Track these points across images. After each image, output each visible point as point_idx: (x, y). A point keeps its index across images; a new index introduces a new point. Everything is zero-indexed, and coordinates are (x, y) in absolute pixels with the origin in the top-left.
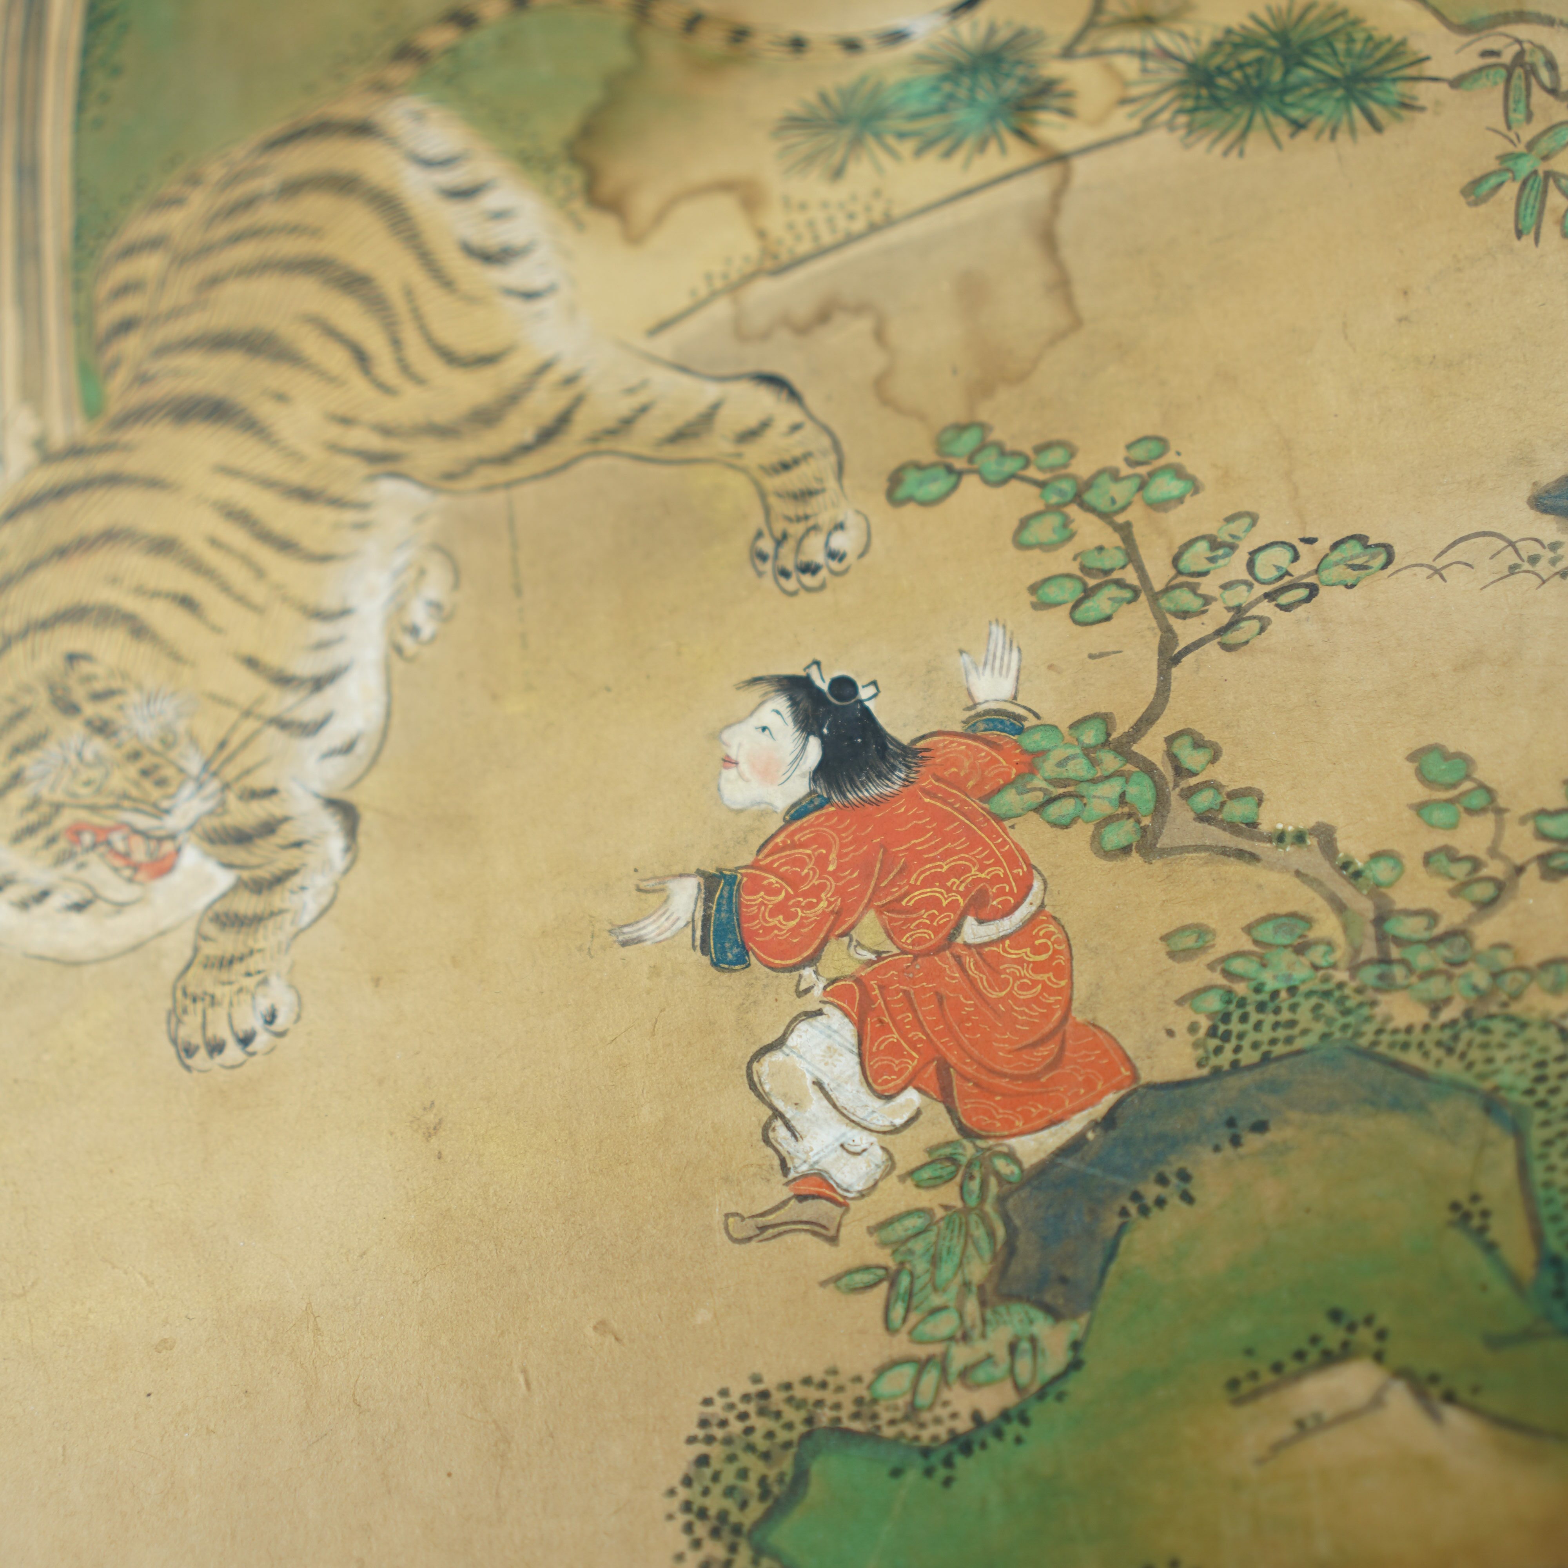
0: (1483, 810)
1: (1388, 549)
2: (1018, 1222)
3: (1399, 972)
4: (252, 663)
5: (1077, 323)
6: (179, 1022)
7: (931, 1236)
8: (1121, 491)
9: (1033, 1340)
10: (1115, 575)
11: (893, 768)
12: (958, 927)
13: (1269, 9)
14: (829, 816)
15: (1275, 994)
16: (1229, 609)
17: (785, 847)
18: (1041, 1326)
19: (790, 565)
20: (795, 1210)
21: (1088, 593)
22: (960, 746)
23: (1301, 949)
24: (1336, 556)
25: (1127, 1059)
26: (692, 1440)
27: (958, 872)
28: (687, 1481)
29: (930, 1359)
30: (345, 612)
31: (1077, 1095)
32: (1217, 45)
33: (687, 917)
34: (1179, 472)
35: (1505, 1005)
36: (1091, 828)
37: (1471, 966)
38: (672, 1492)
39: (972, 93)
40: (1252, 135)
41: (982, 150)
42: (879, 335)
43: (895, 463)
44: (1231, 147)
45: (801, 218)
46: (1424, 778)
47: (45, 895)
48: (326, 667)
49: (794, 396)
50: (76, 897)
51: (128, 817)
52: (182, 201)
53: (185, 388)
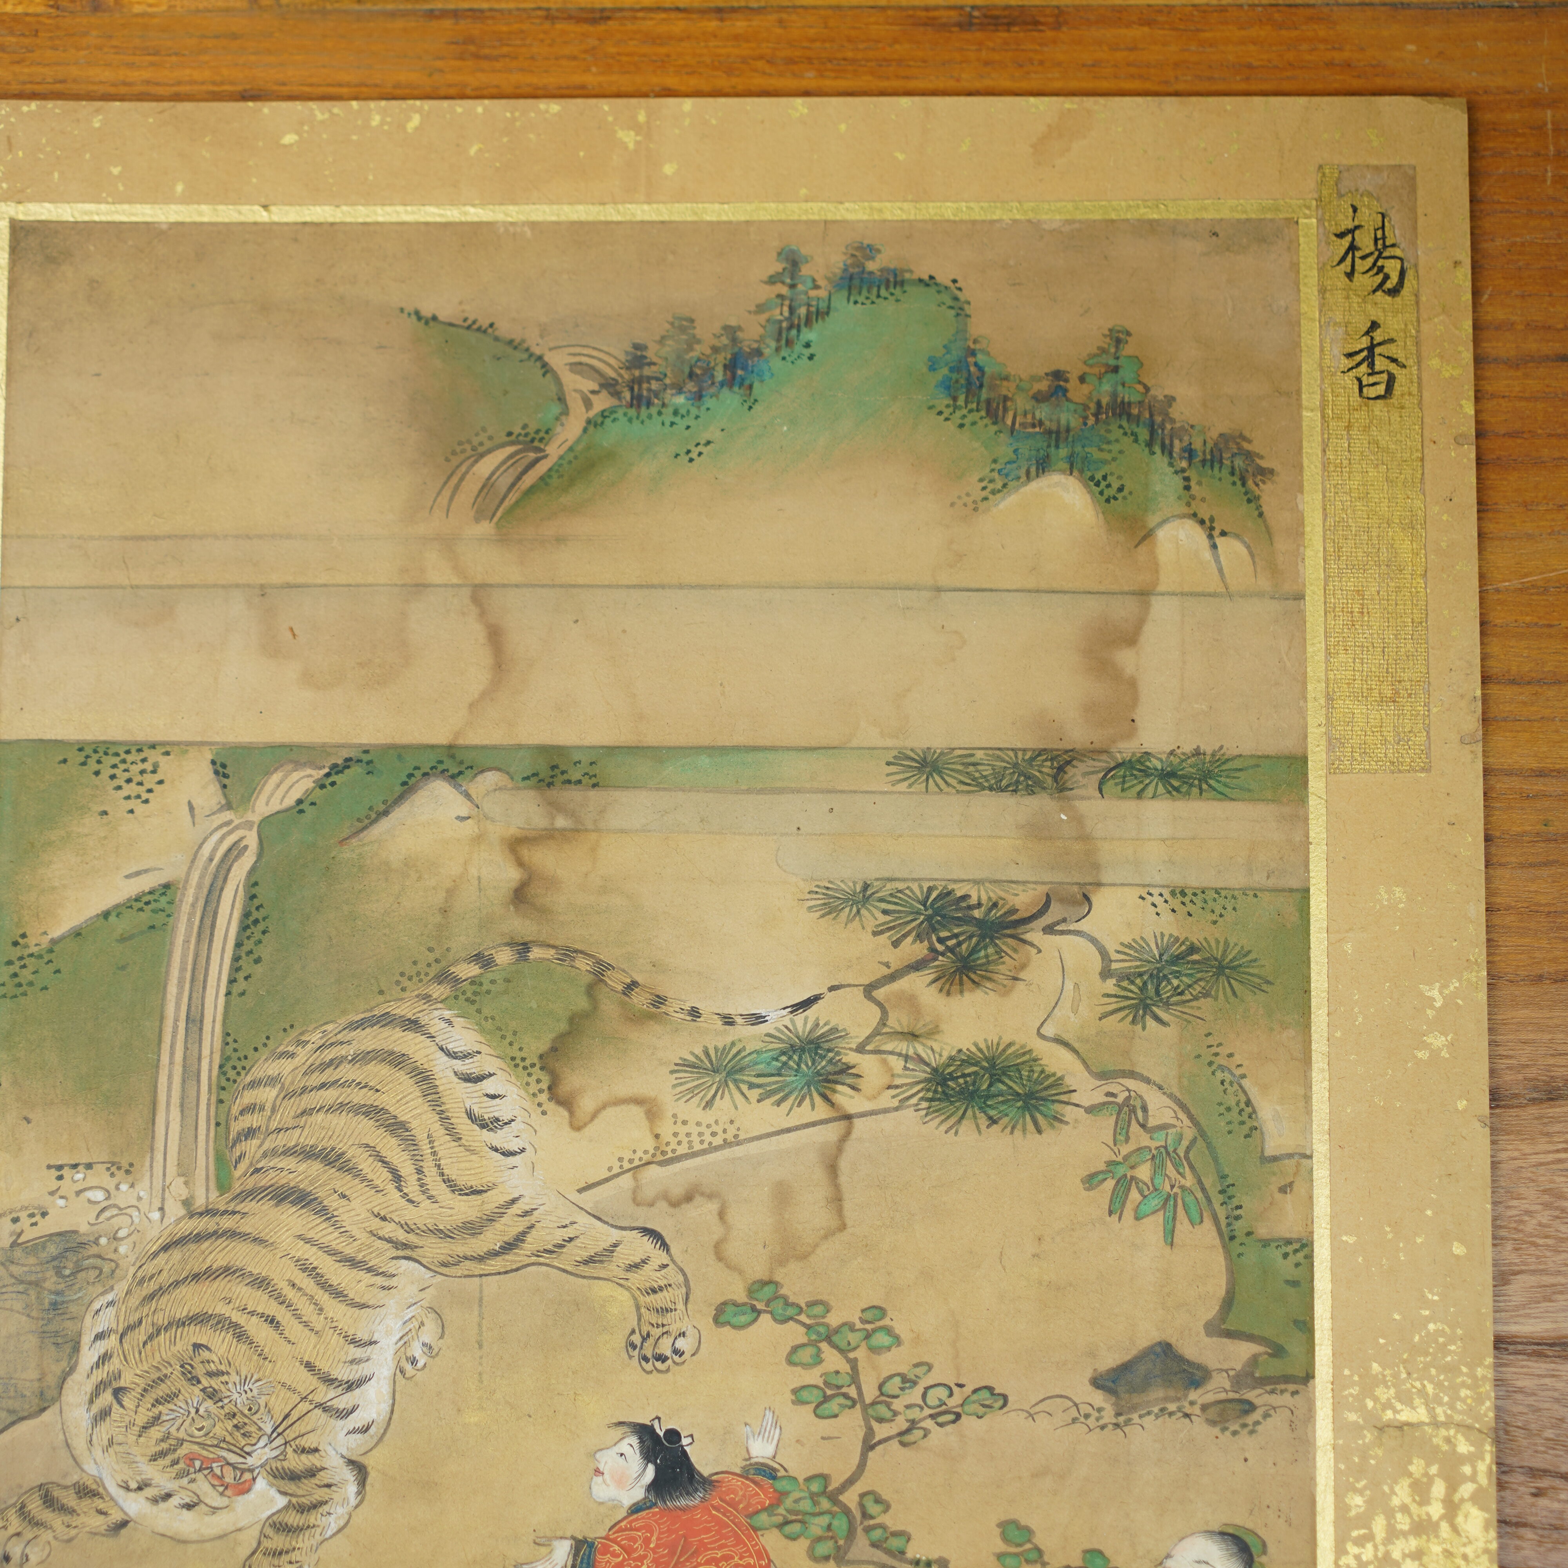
0: (1036, 1562)
1: (1005, 1397)
4: (309, 1366)
5: (843, 1227)
8: (854, 1338)
10: (844, 1390)
11: (696, 1490)
13: (986, 1041)
14: (654, 1514)
16: (907, 1421)
17: (626, 1529)
19: (649, 1355)
21: (826, 1399)
22: (738, 1482)
24: (975, 1397)
27: (726, 1558)
30: (372, 1343)
32: (952, 1058)
34: (889, 1331)
36: (808, 1542)
39: (798, 1065)
40: (964, 1122)
41: (799, 1105)
42: (722, 1215)
43: (722, 1300)
44: (951, 1128)
45: (682, 1130)
46: (1005, 1539)
47: (168, 1496)
48: (357, 1377)
49: (665, 1246)
50: (187, 1500)
51: (224, 1454)
52: (292, 1055)
53: (284, 1181)
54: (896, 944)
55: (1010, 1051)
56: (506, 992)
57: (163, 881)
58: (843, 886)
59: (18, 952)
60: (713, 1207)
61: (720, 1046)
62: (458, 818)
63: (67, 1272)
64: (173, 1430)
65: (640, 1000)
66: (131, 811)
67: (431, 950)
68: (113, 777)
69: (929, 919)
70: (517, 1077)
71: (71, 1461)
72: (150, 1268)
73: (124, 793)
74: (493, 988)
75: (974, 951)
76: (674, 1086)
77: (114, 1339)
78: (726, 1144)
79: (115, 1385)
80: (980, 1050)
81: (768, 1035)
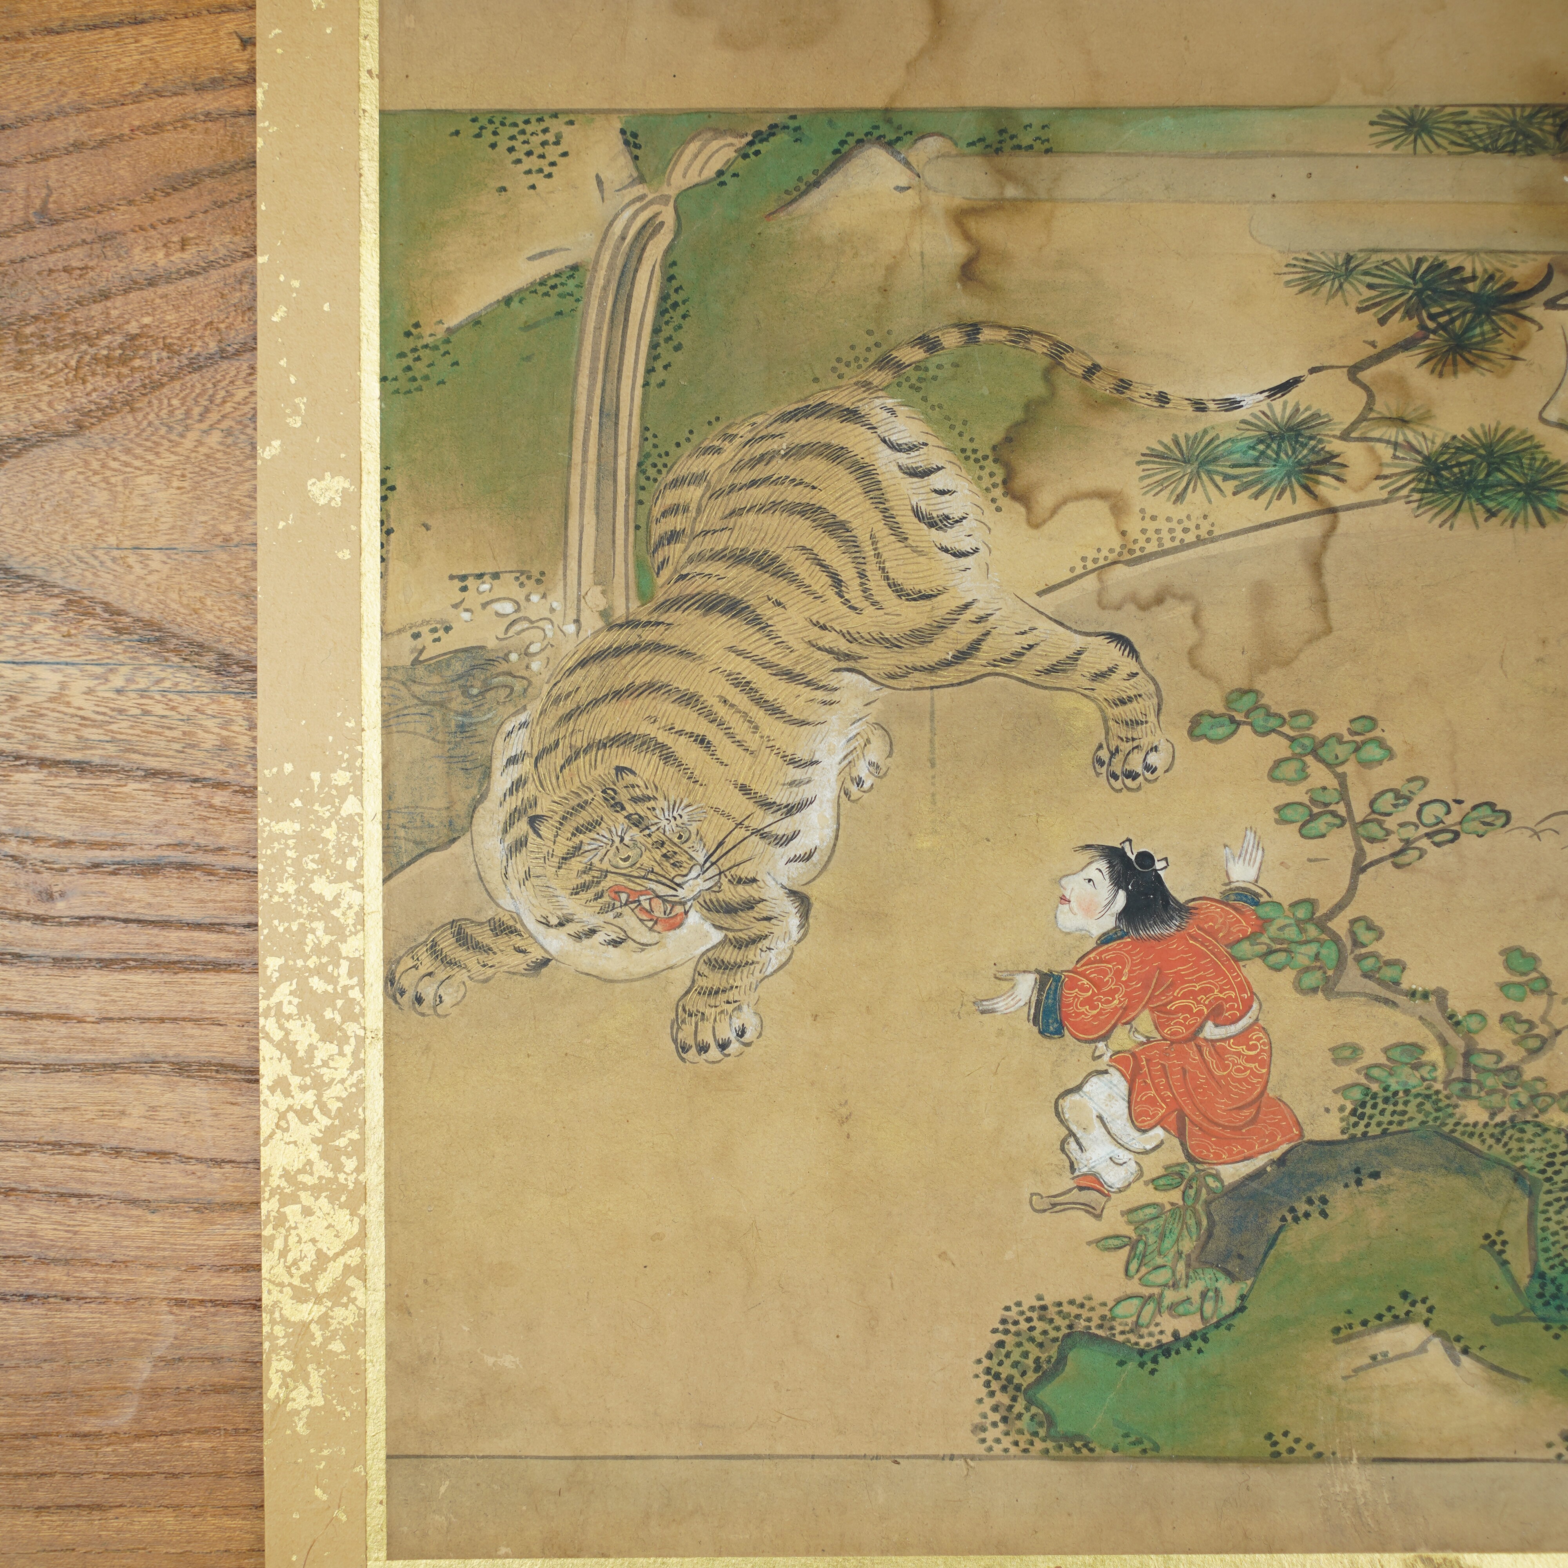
0: (1542, 991)
1: (1508, 814)
2: (1216, 1218)
3: (1474, 1088)
4: (744, 789)
5: (1329, 630)
6: (679, 1028)
7: (1161, 1221)
8: (1342, 751)
9: (1217, 1290)
10: (1331, 808)
11: (1172, 918)
12: (1201, 1027)
13: (1482, 426)
14: (1128, 944)
15: (1396, 1093)
16: (1401, 840)
17: (1095, 961)
18: (1223, 1284)
19: (1118, 772)
20: (1076, 1196)
21: (1313, 817)
22: (1217, 909)
23: (1416, 1067)
24: (1474, 814)
25: (1298, 1124)
26: (994, 1331)
27: (1206, 991)
28: (990, 1356)
29: (1151, 1297)
30: (813, 763)
31: (1263, 1144)
32: (1445, 446)
33: (1025, 999)
34: (1381, 743)
35: (1536, 1116)
36: (1295, 973)
37: (1519, 1089)
38: (979, 1361)
39: (1278, 454)
40: (1460, 515)
41: (1279, 497)
42: (1196, 618)
43: (1197, 711)
44: (1445, 522)
45: (1151, 526)
46: (1508, 966)
47: (593, 932)
48: (797, 800)
49: (1134, 652)
50: (614, 936)
51: (653, 885)
52: (719, 451)
53: (711, 589)
54: (1382, 321)
55: (1509, 437)
56: (954, 378)
57: (570, 263)
58: (1323, 258)
59: (411, 343)
60: (1186, 609)
61: (1192, 434)
62: (897, 188)
63: (475, 691)
64: (596, 861)
65: (1102, 385)
66: (533, 187)
67: (870, 333)
68: (511, 150)
69: (1418, 293)
70: (968, 471)
71: (485, 894)
72: (566, 686)
73: (524, 167)
74: (939, 373)
75: (1468, 328)
76: (1142, 478)
77: (528, 763)
78: (1200, 541)
79: (531, 813)
80: (1476, 436)
81: (1244, 422)
